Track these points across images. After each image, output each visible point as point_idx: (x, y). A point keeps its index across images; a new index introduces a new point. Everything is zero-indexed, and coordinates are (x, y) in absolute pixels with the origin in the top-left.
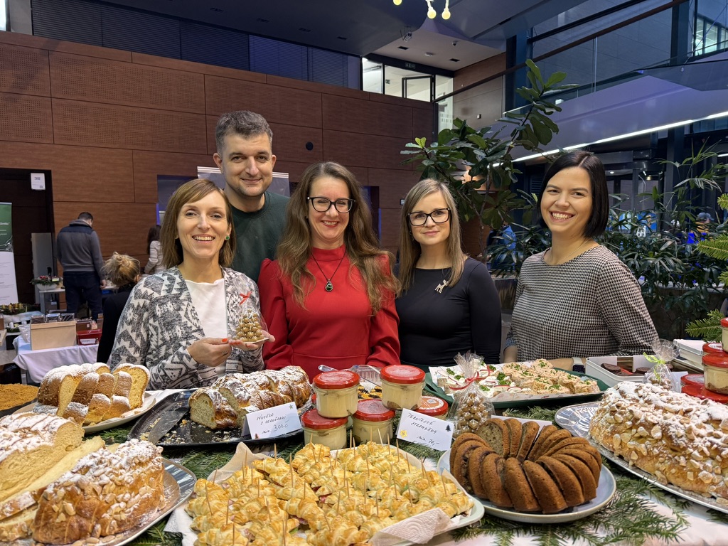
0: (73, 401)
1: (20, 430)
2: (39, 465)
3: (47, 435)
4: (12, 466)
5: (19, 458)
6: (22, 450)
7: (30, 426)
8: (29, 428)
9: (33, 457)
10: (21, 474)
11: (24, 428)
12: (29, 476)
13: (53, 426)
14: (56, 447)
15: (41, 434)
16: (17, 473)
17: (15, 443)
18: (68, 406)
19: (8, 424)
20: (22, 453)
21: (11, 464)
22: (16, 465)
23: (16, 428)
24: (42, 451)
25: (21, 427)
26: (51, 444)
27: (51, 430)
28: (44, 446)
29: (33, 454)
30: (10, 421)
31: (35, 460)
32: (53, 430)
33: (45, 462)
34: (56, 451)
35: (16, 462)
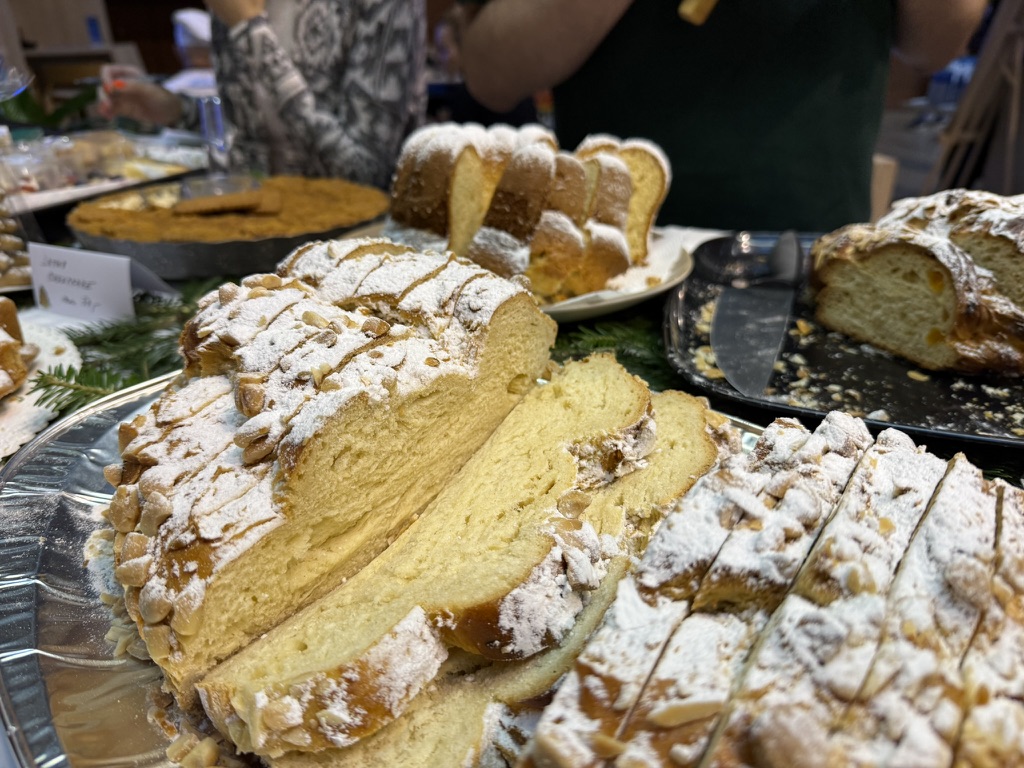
0: (489, 222)
1: (362, 299)
2: (436, 446)
3: (455, 333)
4: (345, 461)
5: (368, 429)
6: (378, 394)
7: (395, 288)
8: (392, 300)
9: (416, 418)
10: (379, 484)
11: (376, 297)
12: (402, 488)
13: (476, 303)
14: (483, 380)
15: (434, 329)
16: (365, 485)
17: (350, 357)
18: (477, 239)
19: (319, 273)
20: (379, 406)
21: (342, 453)
22: (360, 454)
23: (348, 291)
24: (443, 395)
25: (365, 290)
26: (468, 371)
27: (470, 316)
28: (450, 379)
29: (415, 408)
30: (326, 263)
31: (424, 429)
32: (477, 319)
33: (453, 434)
34: (482, 396)
35: (359, 444)
